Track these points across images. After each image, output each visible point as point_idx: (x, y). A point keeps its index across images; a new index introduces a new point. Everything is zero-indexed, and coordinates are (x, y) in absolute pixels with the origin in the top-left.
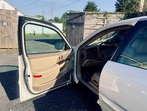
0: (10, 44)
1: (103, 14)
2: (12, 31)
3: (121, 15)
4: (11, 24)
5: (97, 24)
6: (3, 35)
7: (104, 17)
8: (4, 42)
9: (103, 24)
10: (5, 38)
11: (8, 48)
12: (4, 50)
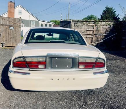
0: (14, 43)
1: (93, 21)
2: (16, 33)
3: (110, 22)
4: (16, 28)
5: (87, 30)
6: (10, 36)
7: (94, 25)
8: (10, 42)
9: (93, 30)
10: (11, 38)
11: (12, 47)
12: (9, 48)
